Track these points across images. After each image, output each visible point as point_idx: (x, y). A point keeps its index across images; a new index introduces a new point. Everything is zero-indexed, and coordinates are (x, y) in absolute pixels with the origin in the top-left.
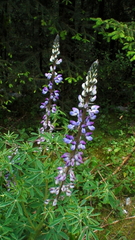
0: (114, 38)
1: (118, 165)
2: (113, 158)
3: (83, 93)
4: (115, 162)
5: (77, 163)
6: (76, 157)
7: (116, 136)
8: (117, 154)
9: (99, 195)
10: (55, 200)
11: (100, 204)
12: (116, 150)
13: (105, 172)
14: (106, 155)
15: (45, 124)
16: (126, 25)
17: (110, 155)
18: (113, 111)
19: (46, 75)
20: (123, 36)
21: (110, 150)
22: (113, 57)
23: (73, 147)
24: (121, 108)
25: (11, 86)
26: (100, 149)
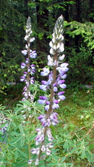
0: (77, 34)
1: (89, 128)
2: (86, 123)
3: (51, 51)
4: (87, 126)
5: (54, 124)
6: (51, 117)
7: (86, 107)
8: (88, 119)
9: (77, 152)
10: (37, 160)
11: (78, 159)
12: (87, 117)
13: (81, 134)
14: (80, 121)
15: (26, 95)
16: (85, 25)
17: (83, 121)
18: (82, 89)
19: (23, 52)
20: (84, 32)
21: (82, 117)
22: (78, 51)
23: (48, 107)
24: (87, 86)
25: (5, 75)
26: (75, 117)
